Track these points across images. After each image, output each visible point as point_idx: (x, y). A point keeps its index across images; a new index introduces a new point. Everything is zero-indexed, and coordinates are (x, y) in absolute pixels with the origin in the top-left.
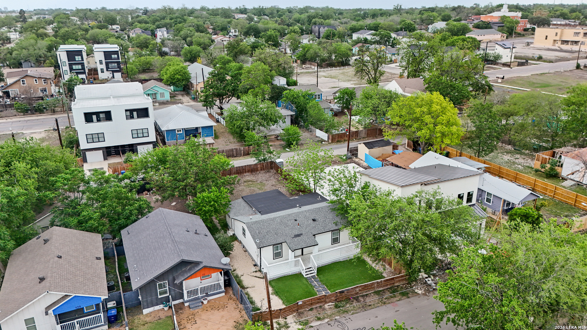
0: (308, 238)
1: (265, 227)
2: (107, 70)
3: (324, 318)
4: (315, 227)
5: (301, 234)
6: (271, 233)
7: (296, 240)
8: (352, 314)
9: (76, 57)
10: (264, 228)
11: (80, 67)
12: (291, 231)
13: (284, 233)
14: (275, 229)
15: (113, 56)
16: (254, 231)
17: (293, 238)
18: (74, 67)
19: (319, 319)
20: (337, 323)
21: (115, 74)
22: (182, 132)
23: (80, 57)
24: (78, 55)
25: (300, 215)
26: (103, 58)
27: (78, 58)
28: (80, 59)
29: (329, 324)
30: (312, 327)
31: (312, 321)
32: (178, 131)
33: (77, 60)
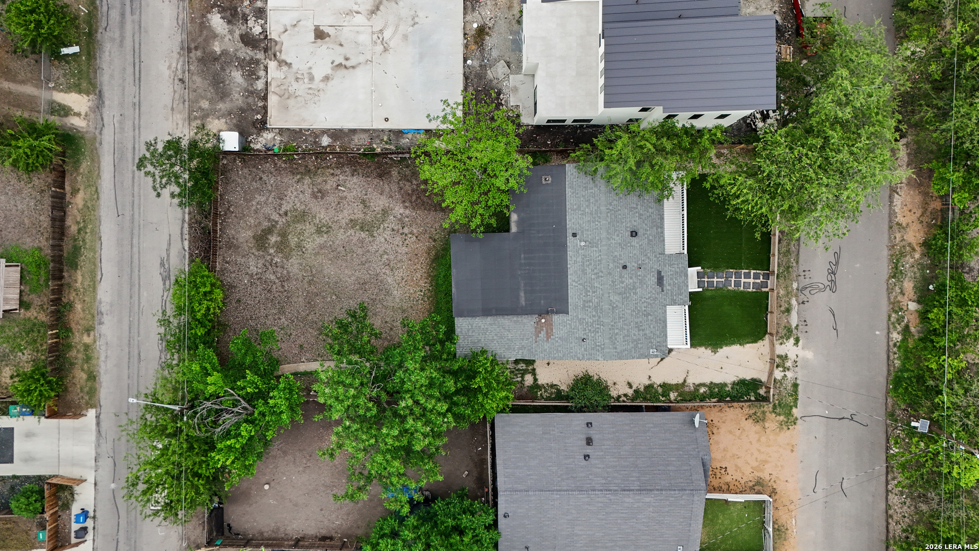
0: (670, 265)
1: (625, 327)
3: (789, 304)
4: (650, 241)
5: (659, 273)
6: (641, 322)
7: (668, 287)
8: (797, 262)
10: (628, 331)
12: (647, 287)
13: (649, 301)
14: (634, 311)
16: (631, 351)
17: (663, 291)
19: (788, 310)
20: (806, 292)
25: (616, 253)
29: (803, 303)
30: (797, 325)
31: (788, 322)
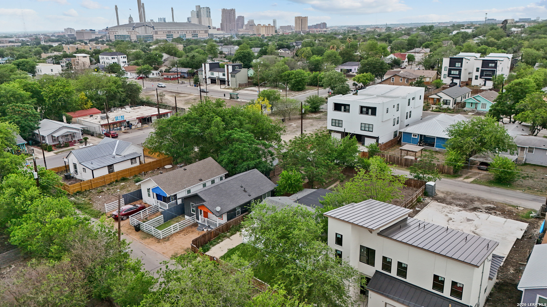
2: (480, 78)
9: (457, 64)
11: (457, 72)
15: (490, 65)
18: (453, 72)
21: (487, 82)
22: (417, 137)
23: (460, 64)
24: (458, 62)
26: (480, 66)
27: (458, 65)
28: (460, 66)
32: (414, 135)
33: (457, 66)
